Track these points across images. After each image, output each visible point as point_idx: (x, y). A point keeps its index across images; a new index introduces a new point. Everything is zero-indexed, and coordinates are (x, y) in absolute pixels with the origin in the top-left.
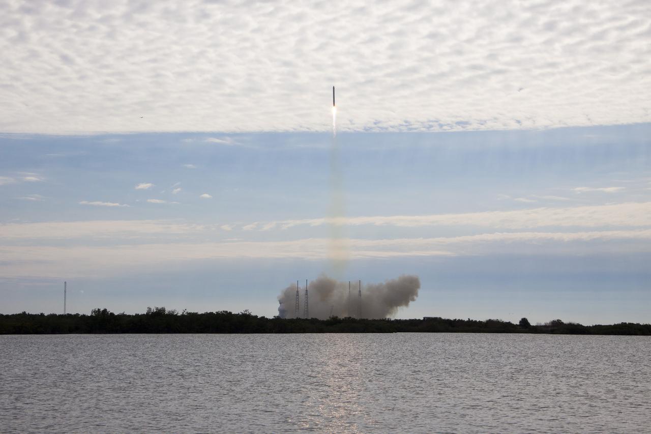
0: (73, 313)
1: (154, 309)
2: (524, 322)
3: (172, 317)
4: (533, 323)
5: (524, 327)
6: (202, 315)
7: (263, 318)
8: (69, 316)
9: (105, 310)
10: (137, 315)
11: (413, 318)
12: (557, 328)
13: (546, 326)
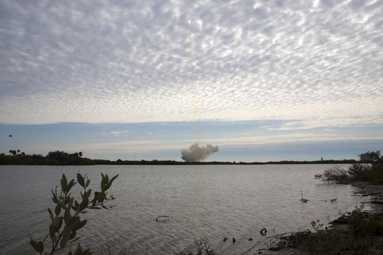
0: (137, 160)
1: (154, 160)
2: (234, 162)
3: (158, 161)
4: (236, 162)
5: (234, 163)
6: (165, 161)
7: (178, 162)
8: (136, 161)
9: (144, 160)
10: (151, 161)
11: (210, 161)
12: (241, 163)
13: (239, 163)
